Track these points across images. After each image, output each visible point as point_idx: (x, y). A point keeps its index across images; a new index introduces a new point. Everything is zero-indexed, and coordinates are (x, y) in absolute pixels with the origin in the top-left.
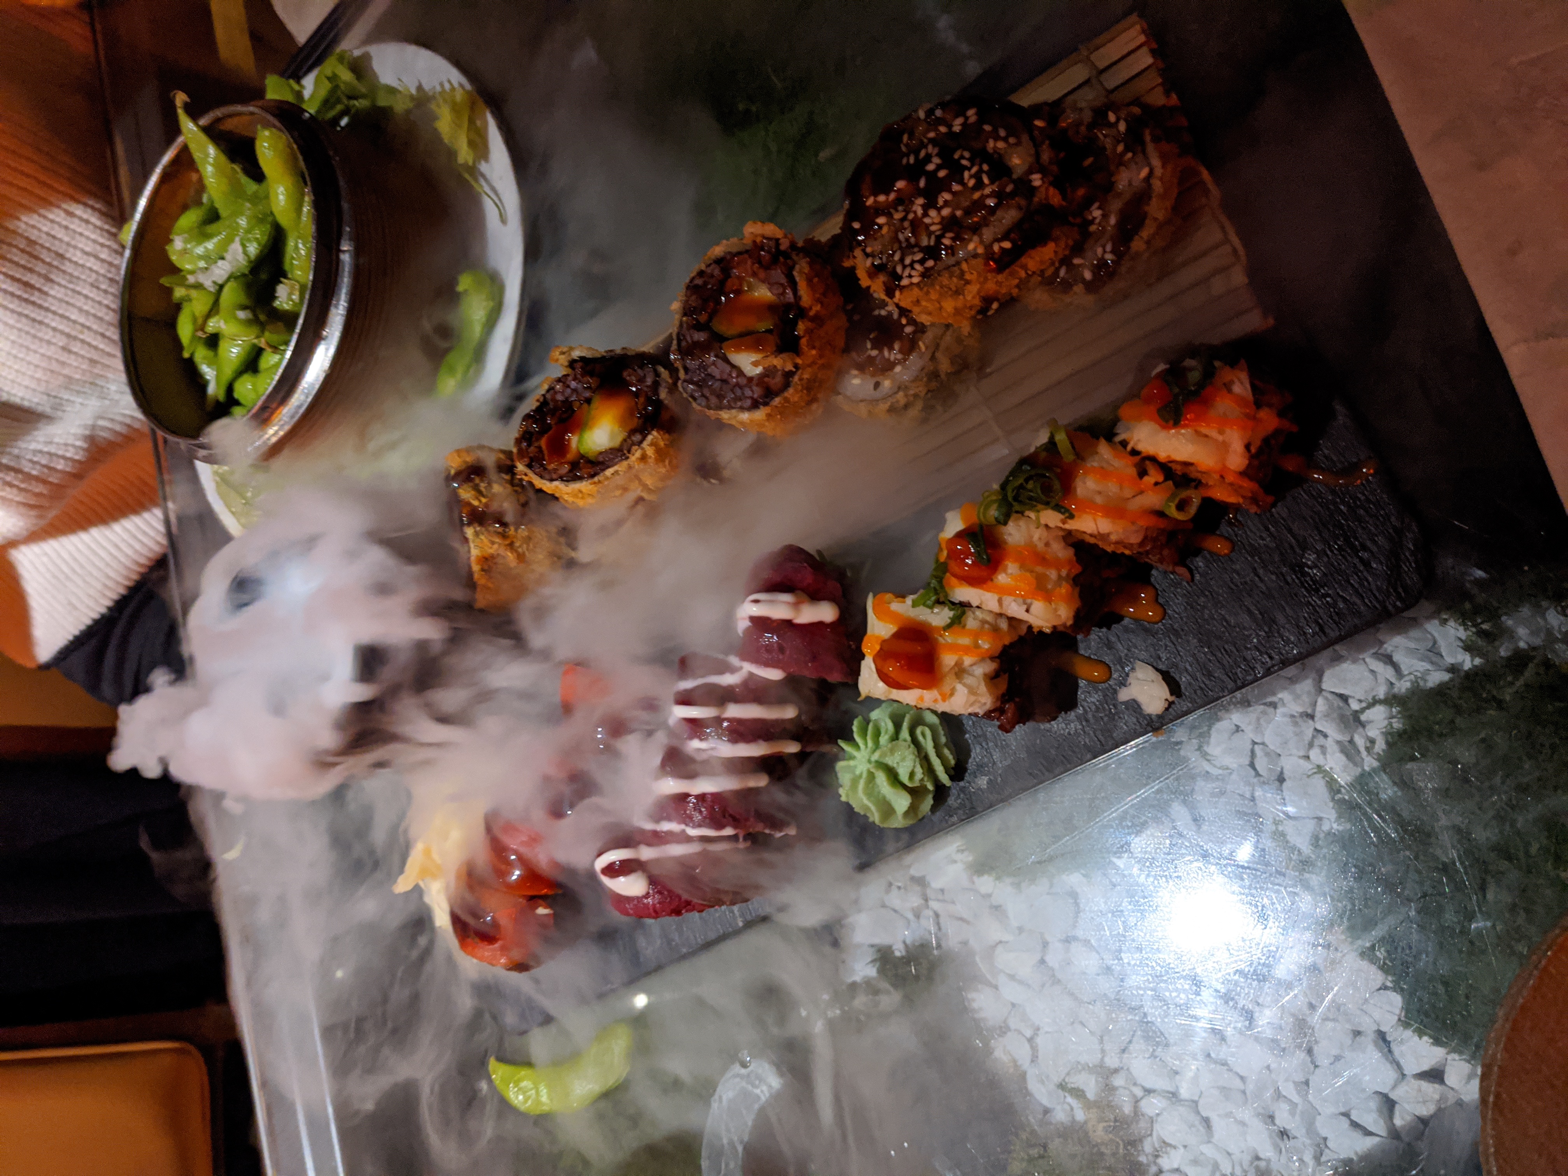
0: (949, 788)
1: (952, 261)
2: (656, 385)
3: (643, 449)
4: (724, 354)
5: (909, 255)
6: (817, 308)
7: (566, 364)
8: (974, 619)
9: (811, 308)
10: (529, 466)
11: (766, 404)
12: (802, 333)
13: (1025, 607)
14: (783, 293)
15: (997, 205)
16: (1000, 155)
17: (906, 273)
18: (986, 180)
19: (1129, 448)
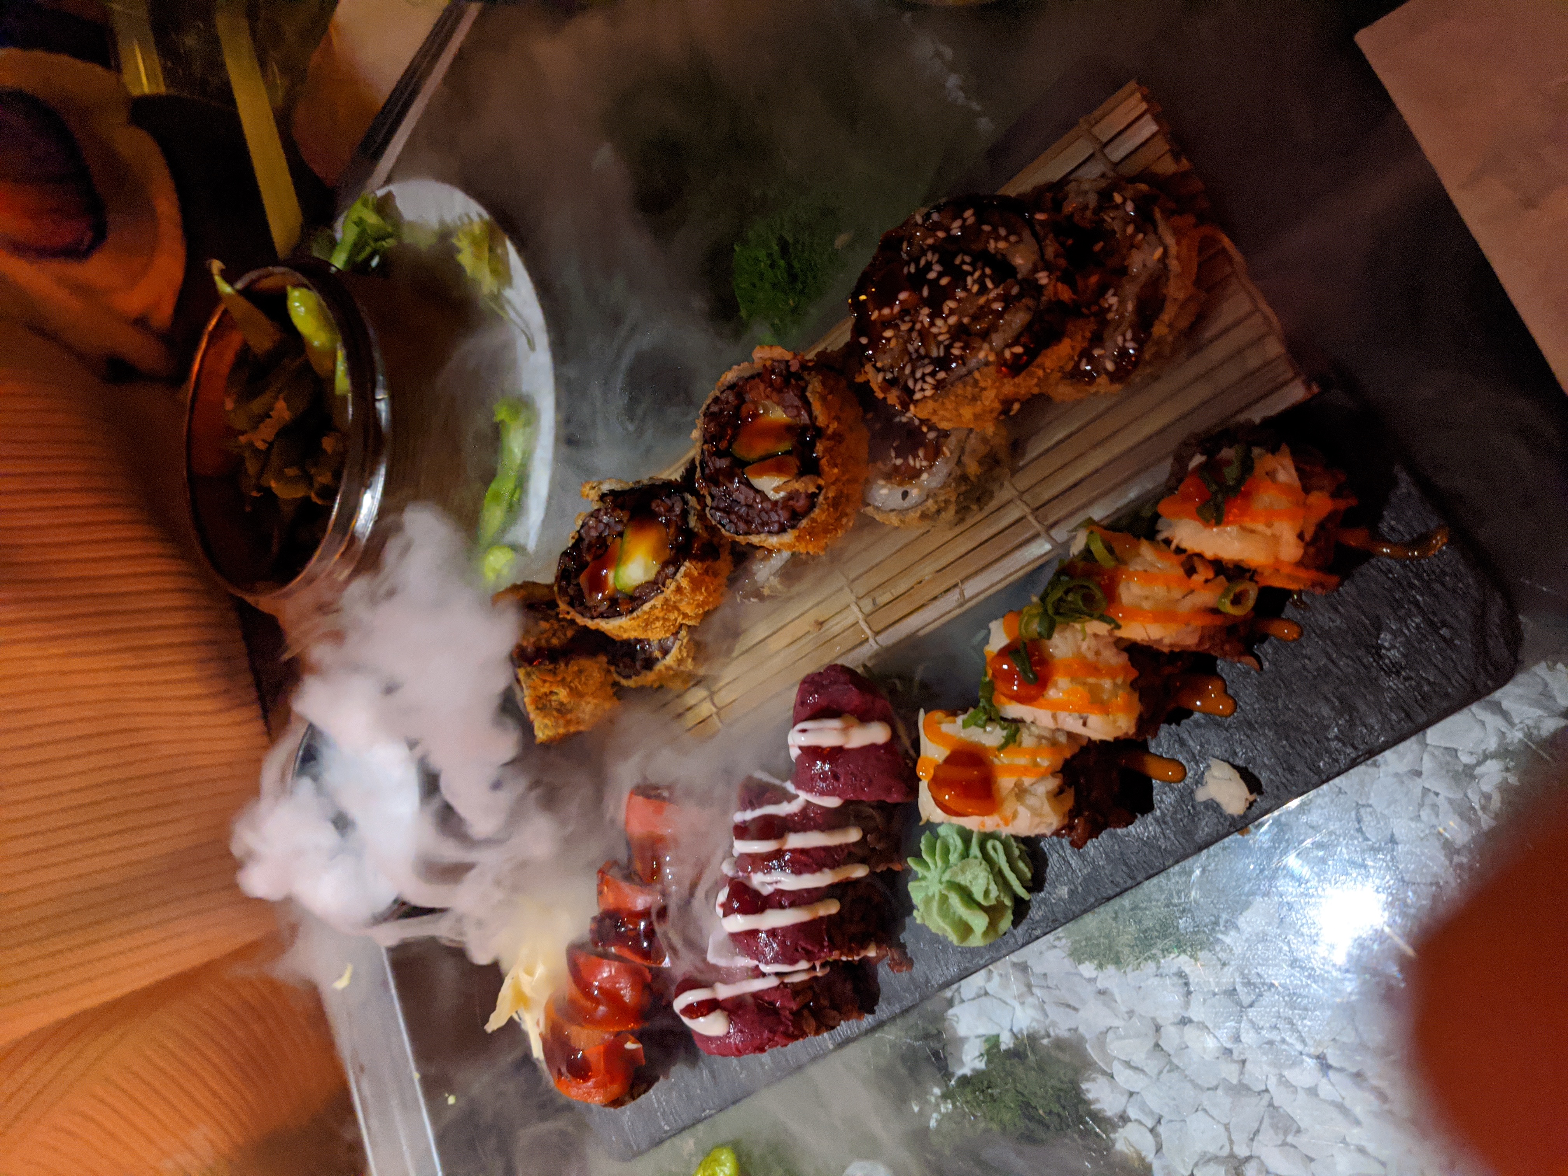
0: (1030, 901)
1: (964, 370)
2: (685, 513)
3: (677, 581)
4: (747, 479)
5: (920, 367)
6: (834, 425)
7: (597, 498)
8: (1030, 735)
9: (828, 426)
10: (571, 604)
11: (793, 527)
12: (820, 454)
13: (1081, 721)
14: (799, 415)
15: (1005, 309)
16: (1003, 255)
17: (918, 387)
18: (990, 285)
19: (1173, 546)
